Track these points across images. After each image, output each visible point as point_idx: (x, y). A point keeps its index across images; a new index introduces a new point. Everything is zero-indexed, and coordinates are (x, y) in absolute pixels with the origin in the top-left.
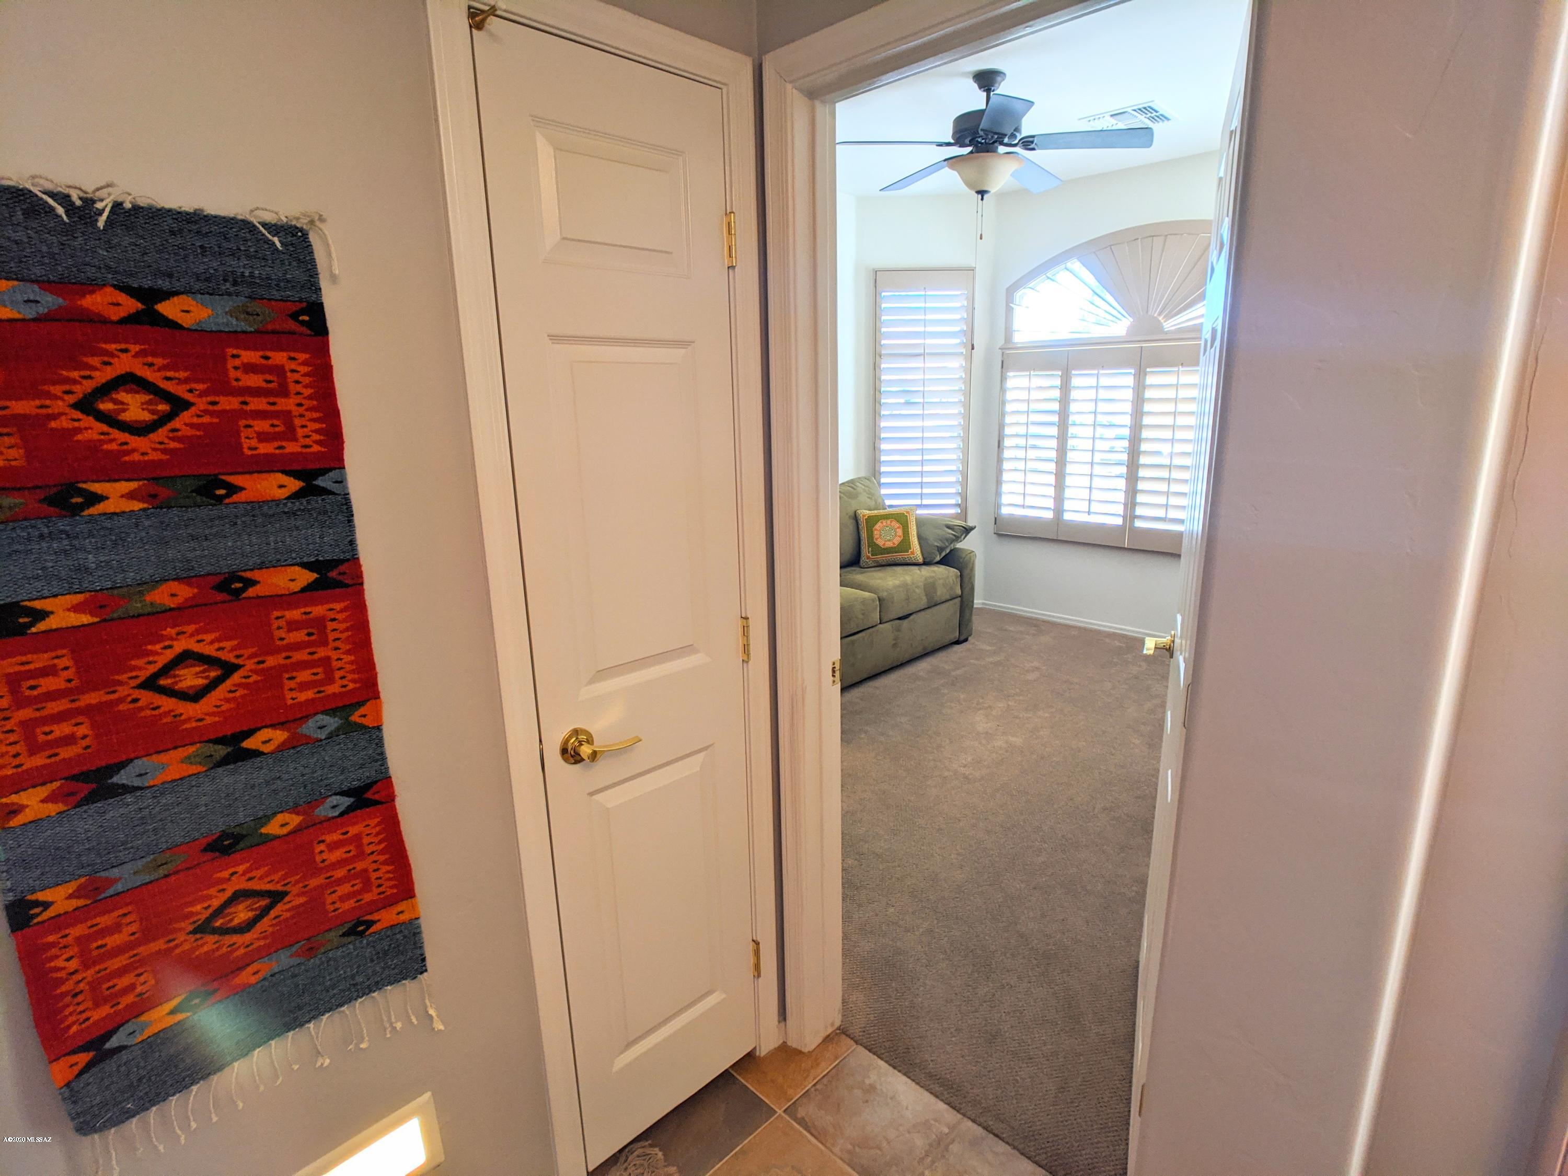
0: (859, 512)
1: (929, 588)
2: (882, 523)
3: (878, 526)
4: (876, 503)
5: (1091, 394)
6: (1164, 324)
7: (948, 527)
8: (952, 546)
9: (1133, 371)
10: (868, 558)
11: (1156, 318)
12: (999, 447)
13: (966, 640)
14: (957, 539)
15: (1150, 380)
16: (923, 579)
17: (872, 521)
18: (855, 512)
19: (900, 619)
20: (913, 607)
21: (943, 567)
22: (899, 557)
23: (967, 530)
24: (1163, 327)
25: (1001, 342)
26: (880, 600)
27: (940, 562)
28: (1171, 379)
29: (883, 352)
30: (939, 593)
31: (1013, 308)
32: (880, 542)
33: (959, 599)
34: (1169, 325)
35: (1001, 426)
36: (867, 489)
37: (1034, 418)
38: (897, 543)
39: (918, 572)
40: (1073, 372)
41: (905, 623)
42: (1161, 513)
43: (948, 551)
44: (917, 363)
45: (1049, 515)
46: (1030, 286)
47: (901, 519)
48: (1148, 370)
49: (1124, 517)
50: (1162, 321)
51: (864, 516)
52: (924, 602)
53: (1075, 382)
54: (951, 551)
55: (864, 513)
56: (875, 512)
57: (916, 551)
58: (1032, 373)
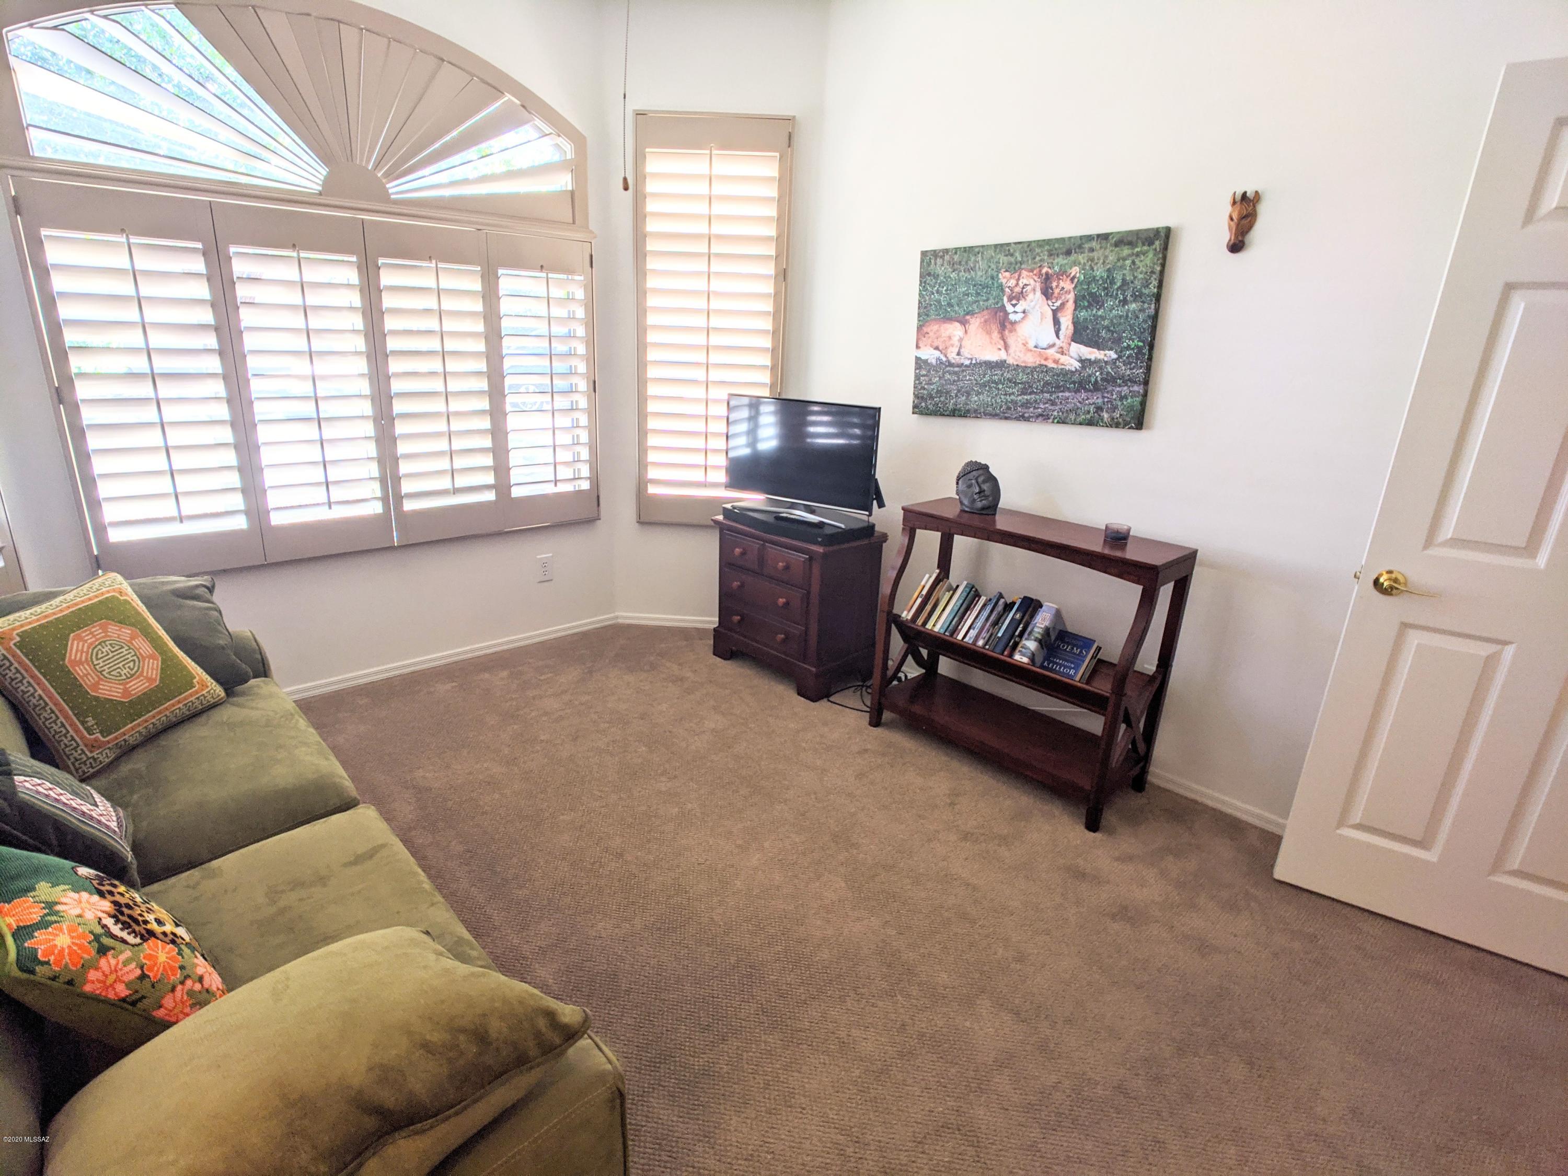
2: (79, 638)
3: (75, 649)
6: (388, 185)
9: (350, 259)
11: (371, 171)
15: (387, 279)
17: (44, 645)
22: (174, 707)
24: (386, 190)
28: (426, 280)
34: (397, 188)
38: (153, 675)
40: (226, 244)
47: (120, 612)
48: (381, 261)
49: (385, 499)
50: (384, 179)
51: (4, 637)
57: (204, 678)
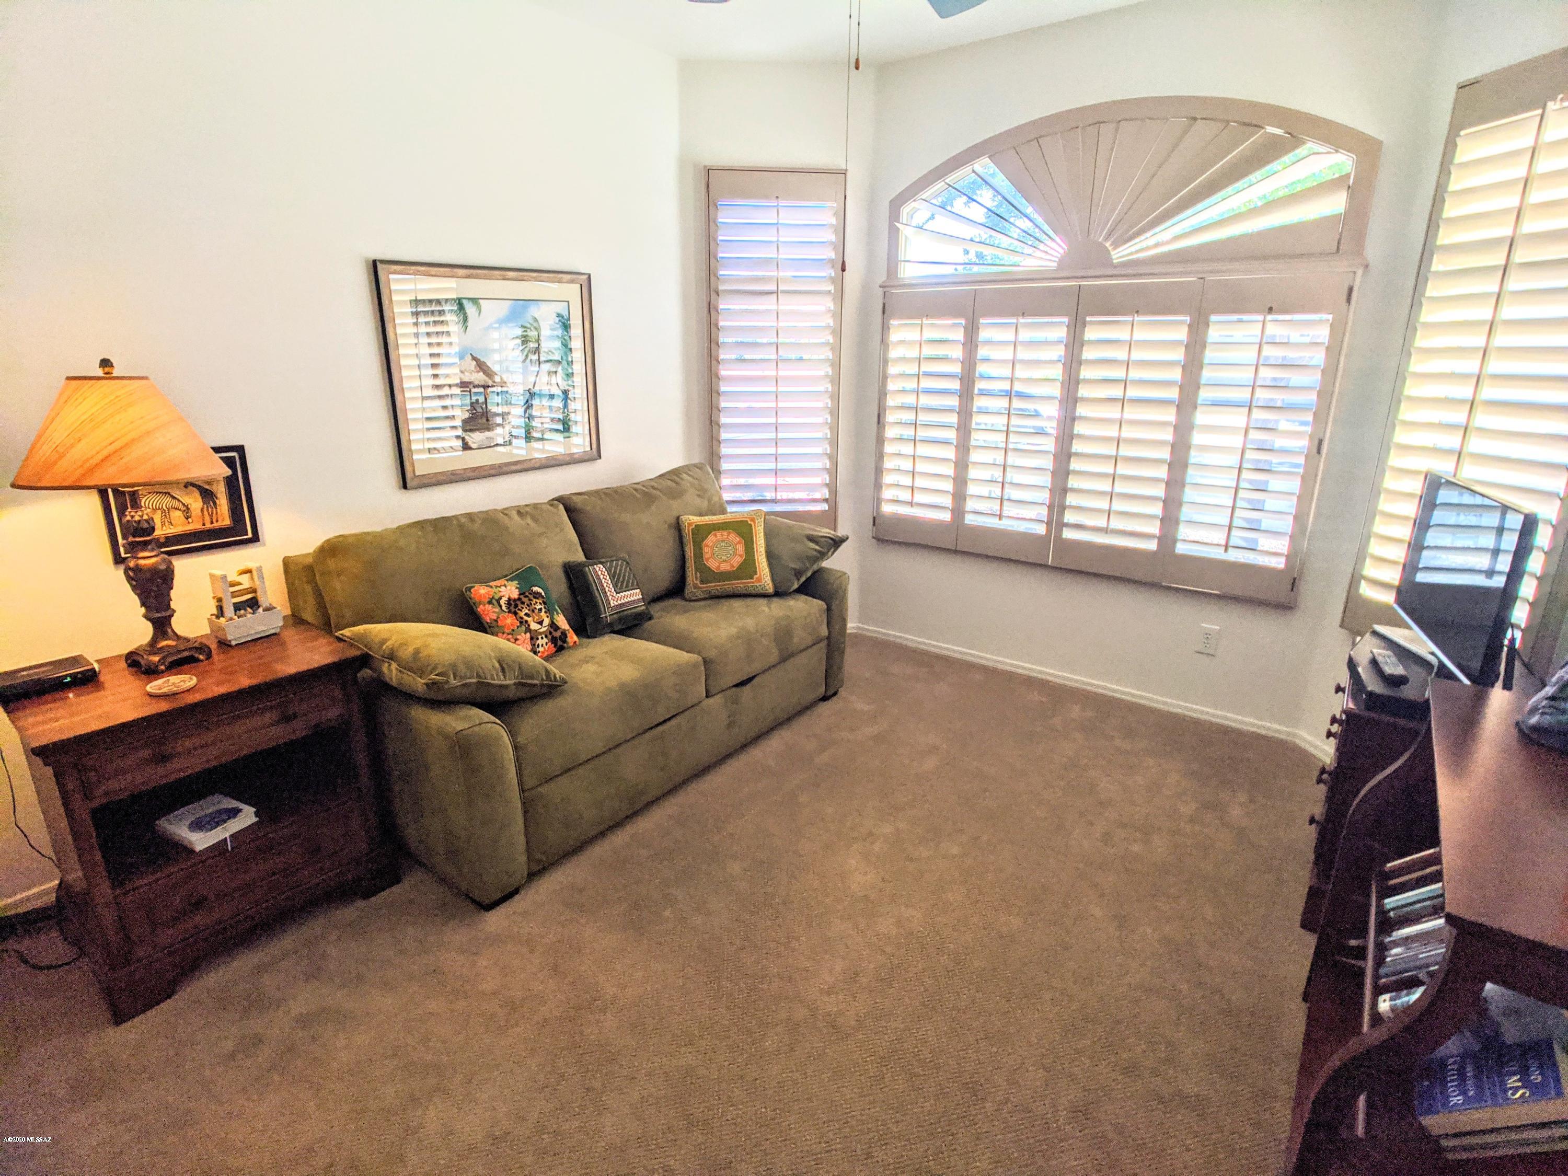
0: (683, 518)
1: (783, 634)
2: (715, 535)
3: (711, 539)
4: (709, 501)
5: (1007, 354)
6: (1112, 253)
7: (811, 539)
8: (815, 567)
9: (1065, 320)
10: (696, 587)
11: (1101, 244)
12: (879, 422)
13: (835, 694)
14: (823, 555)
15: (1090, 334)
16: (773, 622)
17: (701, 532)
18: (678, 518)
19: (737, 685)
20: (756, 667)
21: (804, 597)
22: (739, 585)
23: (837, 543)
24: (1111, 256)
25: (882, 278)
26: (706, 662)
27: (800, 591)
28: (1122, 334)
29: (721, 288)
30: (795, 640)
31: (898, 229)
32: (712, 564)
33: (825, 642)
34: (1119, 254)
35: (883, 394)
36: (696, 482)
37: (926, 383)
38: (736, 565)
39: (766, 609)
40: (981, 321)
41: (747, 689)
42: (1102, 522)
43: (809, 574)
44: (769, 304)
45: (946, 516)
46: (924, 197)
47: (743, 529)
48: (1088, 319)
49: (1049, 523)
50: (1110, 248)
51: (690, 524)
52: (774, 656)
53: (984, 335)
54: (814, 573)
55: (691, 520)
56: (707, 519)
57: (764, 577)
58: (925, 321)
